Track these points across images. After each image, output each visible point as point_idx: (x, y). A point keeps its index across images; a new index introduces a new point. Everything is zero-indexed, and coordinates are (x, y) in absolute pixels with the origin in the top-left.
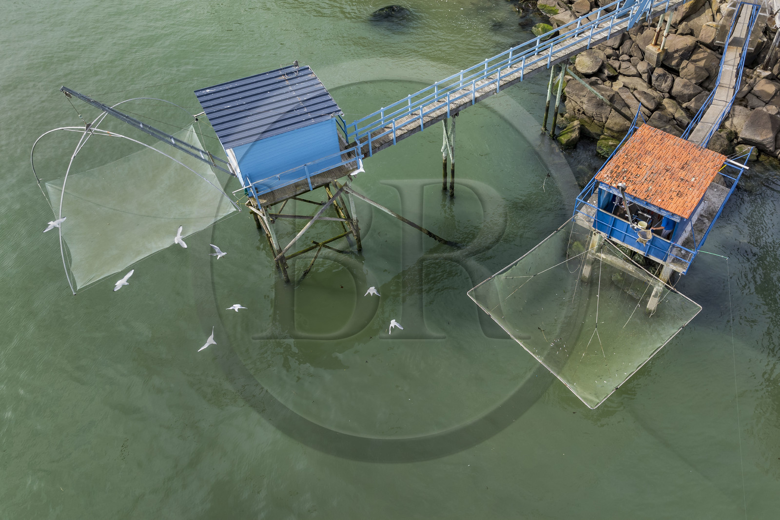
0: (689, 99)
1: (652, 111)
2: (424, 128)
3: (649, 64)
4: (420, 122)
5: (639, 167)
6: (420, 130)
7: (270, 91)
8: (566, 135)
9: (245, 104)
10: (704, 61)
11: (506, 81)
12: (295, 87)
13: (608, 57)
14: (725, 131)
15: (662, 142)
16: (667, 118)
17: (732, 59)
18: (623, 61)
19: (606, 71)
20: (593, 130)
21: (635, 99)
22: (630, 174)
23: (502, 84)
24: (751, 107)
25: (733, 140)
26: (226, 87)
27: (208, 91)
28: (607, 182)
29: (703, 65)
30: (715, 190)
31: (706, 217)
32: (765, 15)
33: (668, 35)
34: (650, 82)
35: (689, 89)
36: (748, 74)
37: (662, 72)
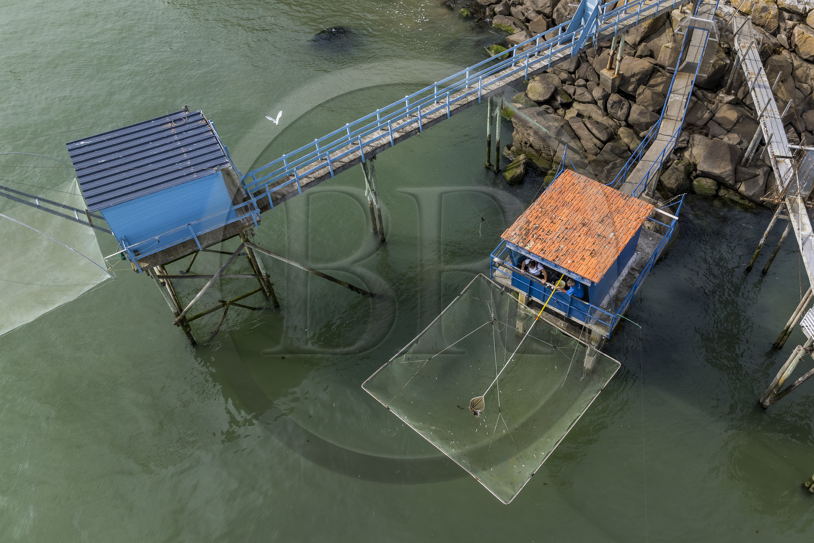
0: (646, 128)
1: (604, 143)
2: (334, 175)
3: (604, 89)
4: (329, 168)
5: (552, 222)
6: (330, 177)
7: (152, 141)
8: (511, 171)
9: (122, 158)
10: (662, 86)
11: (431, 118)
12: (181, 136)
13: (563, 82)
14: (683, 163)
15: (584, 190)
16: (620, 151)
17: (682, 87)
18: (579, 86)
19: (559, 98)
20: (541, 164)
21: (586, 130)
22: (541, 230)
23: (425, 123)
24: (712, 135)
25: (691, 173)
26: (104, 138)
27: (82, 143)
28: (514, 241)
29: (661, 90)
30: (650, 239)
31: (637, 271)
32: (715, 40)
33: (622, 58)
34: (606, 109)
35: (646, 117)
36: (710, 99)
37: (617, 99)
